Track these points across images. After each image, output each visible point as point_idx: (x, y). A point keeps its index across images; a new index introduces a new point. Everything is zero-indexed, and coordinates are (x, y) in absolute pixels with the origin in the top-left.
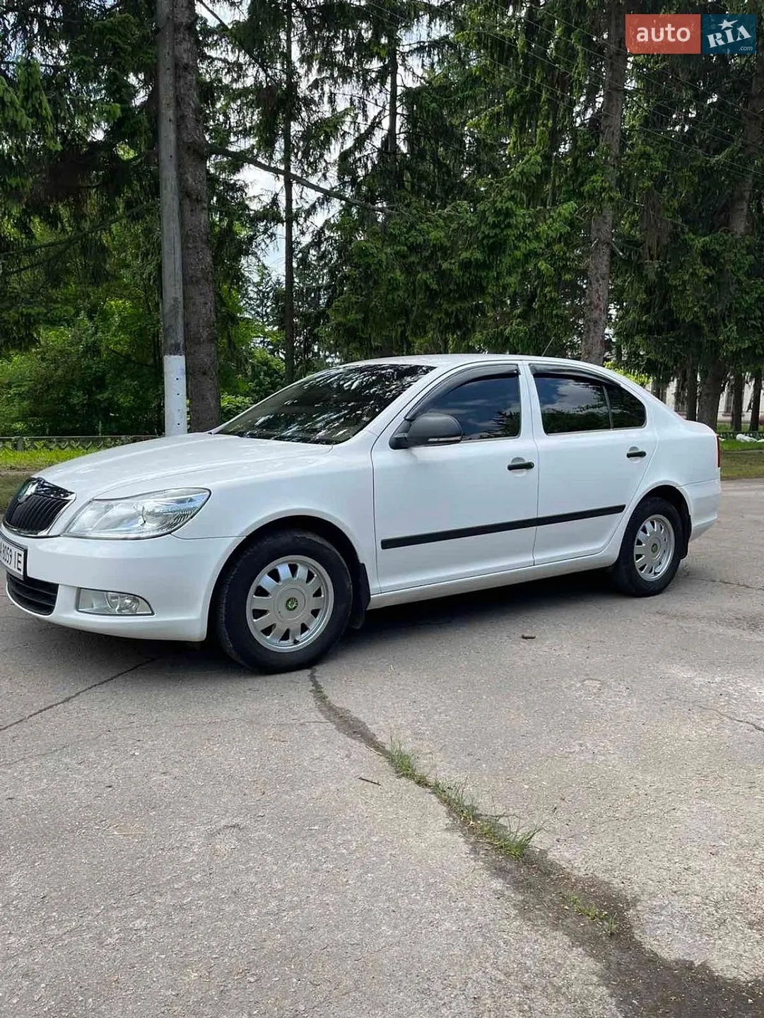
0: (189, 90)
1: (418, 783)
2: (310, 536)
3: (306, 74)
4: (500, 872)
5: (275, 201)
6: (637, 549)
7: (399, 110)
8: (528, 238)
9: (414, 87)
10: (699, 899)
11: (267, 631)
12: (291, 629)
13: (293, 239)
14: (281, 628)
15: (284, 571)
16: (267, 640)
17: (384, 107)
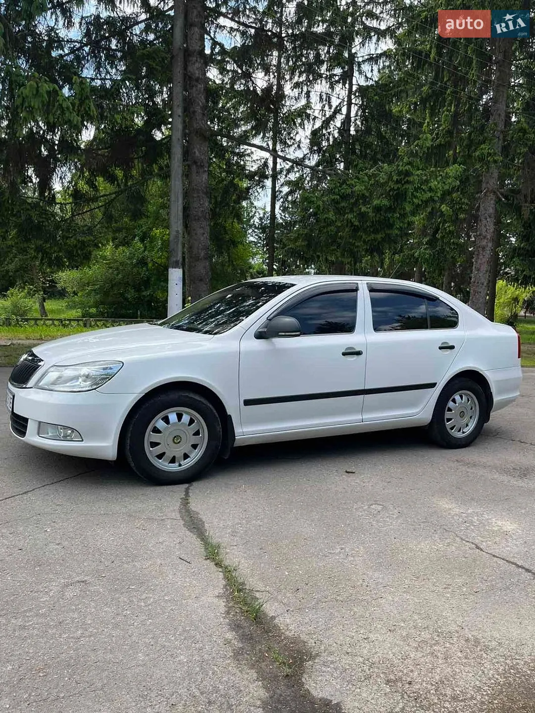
0: (199, 94)
1: (216, 564)
2: (192, 395)
3: (291, 79)
4: (236, 627)
5: (265, 164)
6: (448, 415)
7: (353, 101)
8: (424, 190)
9: (365, 85)
10: (361, 660)
11: (160, 456)
12: (176, 456)
13: (277, 189)
14: (169, 455)
15: (173, 417)
16: (159, 462)
17: (343, 100)
